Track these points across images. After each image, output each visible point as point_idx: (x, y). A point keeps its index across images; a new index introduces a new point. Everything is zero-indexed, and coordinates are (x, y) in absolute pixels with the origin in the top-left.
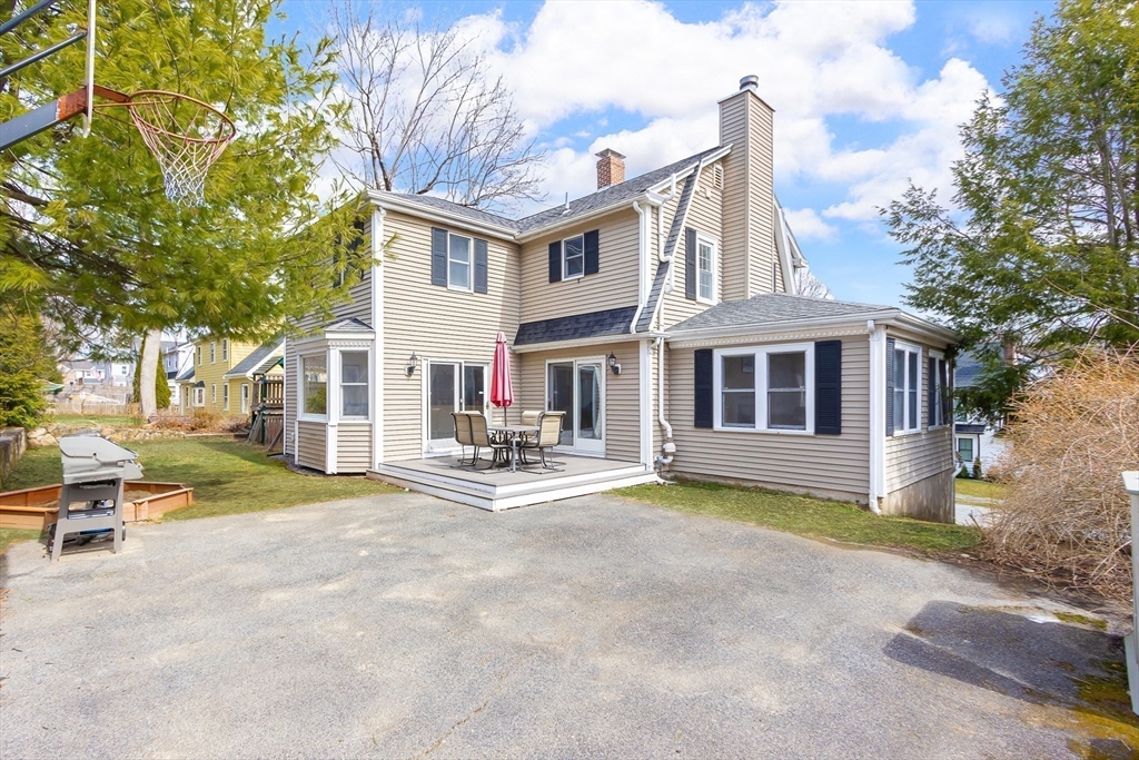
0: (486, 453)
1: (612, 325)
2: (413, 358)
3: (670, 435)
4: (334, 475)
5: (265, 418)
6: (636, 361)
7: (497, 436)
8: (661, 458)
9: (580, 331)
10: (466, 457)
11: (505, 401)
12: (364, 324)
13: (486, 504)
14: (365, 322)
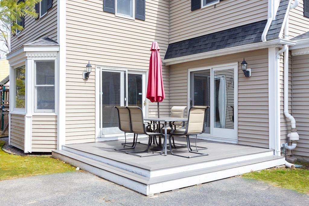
0: (143, 139)
1: (244, 37)
2: (88, 66)
3: (294, 126)
4: (29, 153)
5: (4, 113)
6: (265, 65)
7: (152, 126)
8: (286, 145)
9: (217, 44)
10: (127, 141)
11: (158, 97)
12: (53, 41)
13: (140, 188)
14: (54, 39)
